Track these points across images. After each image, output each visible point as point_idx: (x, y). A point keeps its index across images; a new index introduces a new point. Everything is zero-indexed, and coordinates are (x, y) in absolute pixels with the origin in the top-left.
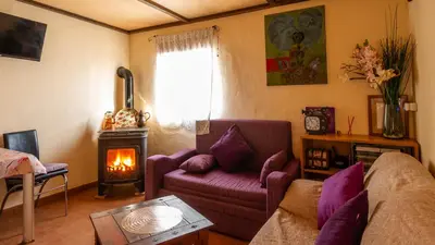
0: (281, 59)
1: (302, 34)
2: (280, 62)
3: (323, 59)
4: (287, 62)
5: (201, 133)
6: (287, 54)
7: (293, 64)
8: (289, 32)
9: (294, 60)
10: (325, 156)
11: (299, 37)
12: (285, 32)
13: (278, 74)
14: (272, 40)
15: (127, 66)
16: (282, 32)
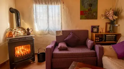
0: (85, 11)
1: (91, 4)
2: (85, 12)
3: (96, 12)
4: (87, 12)
5: (58, 35)
6: (87, 10)
7: (89, 13)
8: (88, 3)
9: (89, 12)
10: (98, 38)
11: (91, 5)
12: (87, 3)
13: (84, 16)
14: (82, 5)
15: (14, 8)
16: (86, 3)
